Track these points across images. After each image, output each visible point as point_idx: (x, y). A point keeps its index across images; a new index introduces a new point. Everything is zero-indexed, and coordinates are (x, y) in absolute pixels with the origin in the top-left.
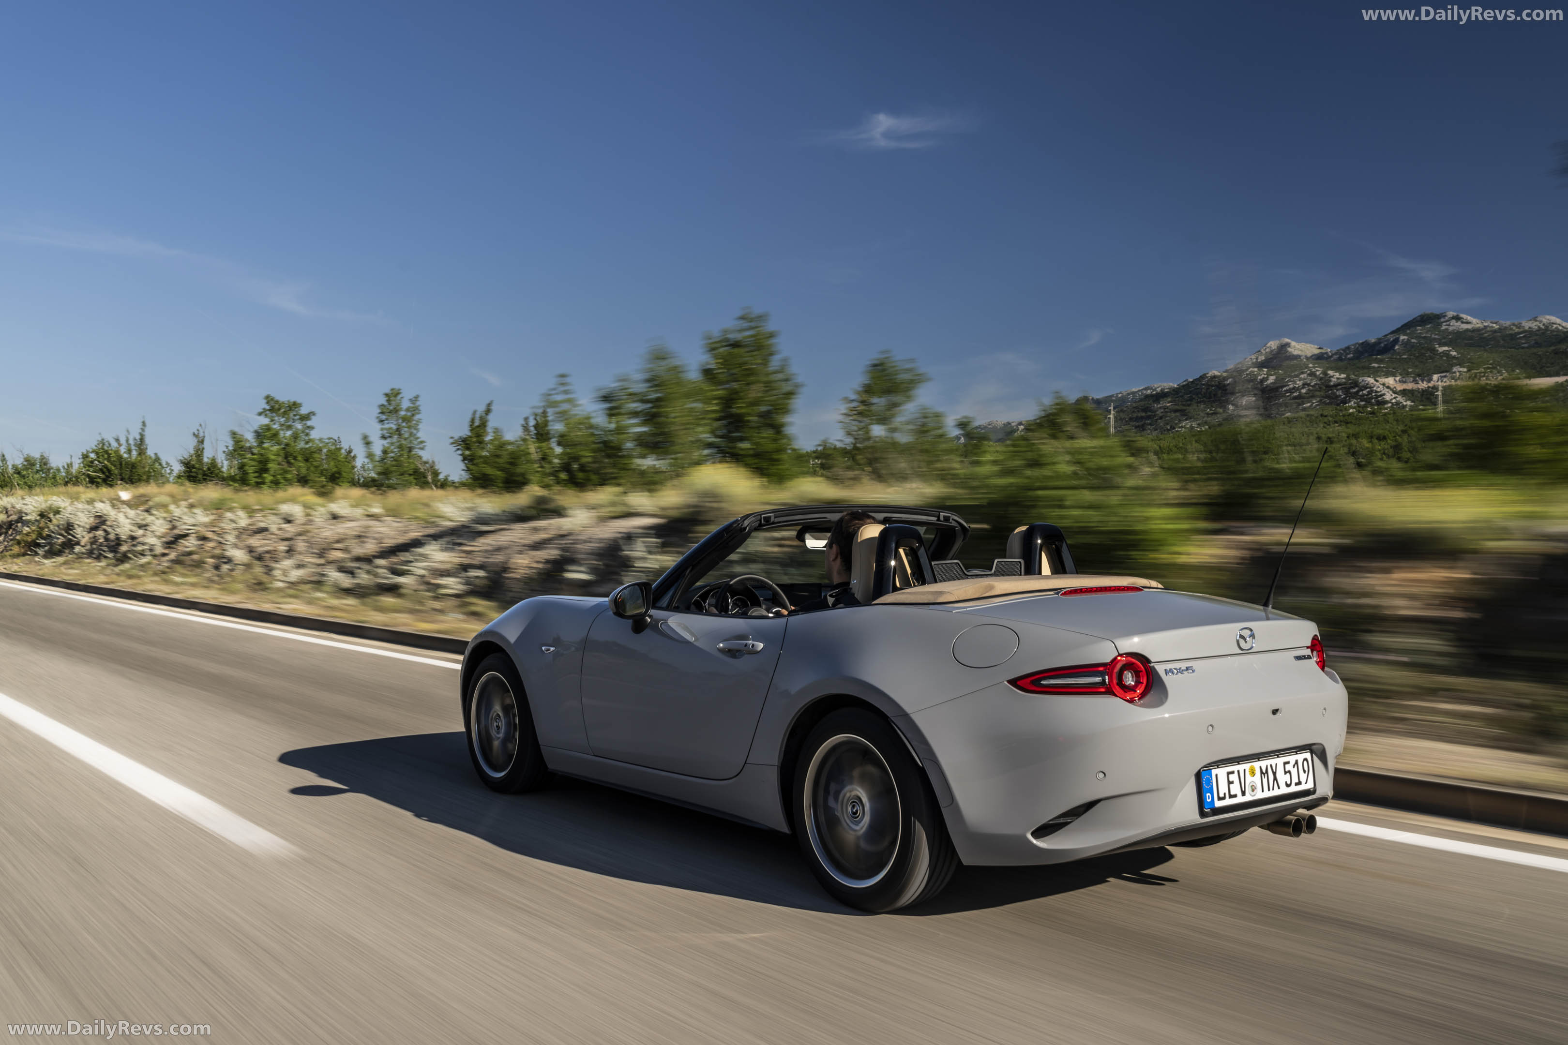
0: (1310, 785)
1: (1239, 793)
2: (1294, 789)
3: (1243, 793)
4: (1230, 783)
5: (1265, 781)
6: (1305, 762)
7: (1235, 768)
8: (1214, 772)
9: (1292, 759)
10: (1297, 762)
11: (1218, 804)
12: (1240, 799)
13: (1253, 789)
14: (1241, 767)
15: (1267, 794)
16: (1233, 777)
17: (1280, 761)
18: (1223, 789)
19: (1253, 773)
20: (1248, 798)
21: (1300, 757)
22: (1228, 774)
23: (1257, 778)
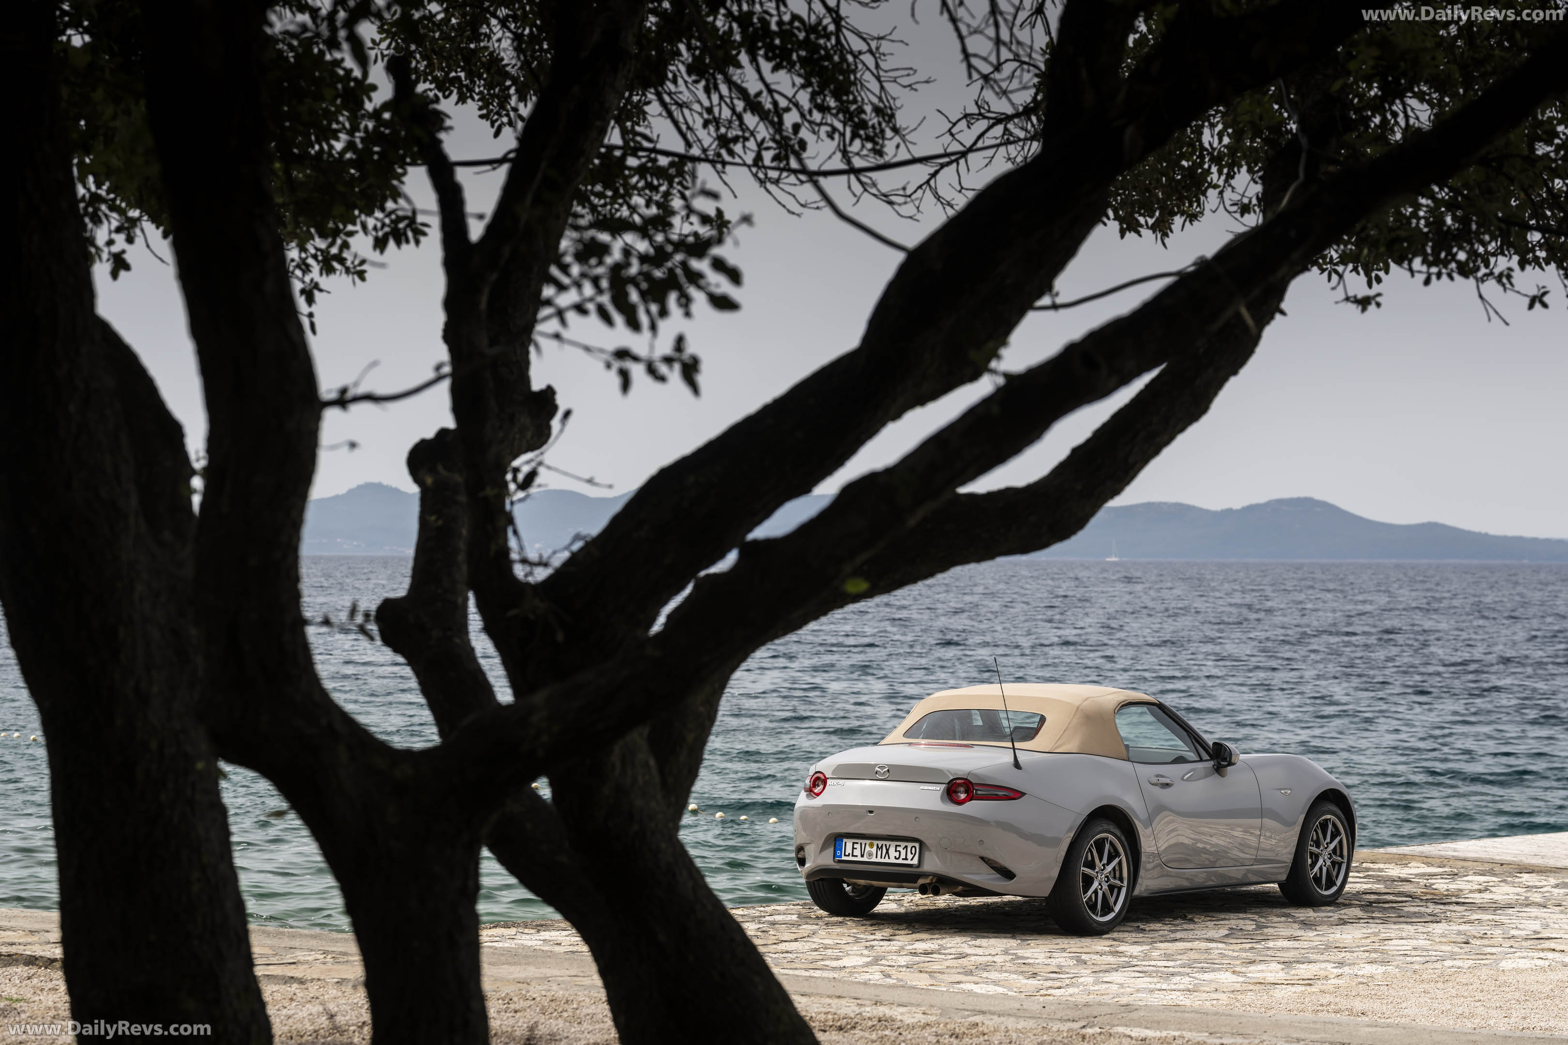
0: (915, 861)
1: (859, 855)
2: (900, 861)
3: (862, 856)
4: (853, 848)
5: (879, 853)
6: (913, 850)
7: (859, 841)
8: (845, 840)
9: (903, 844)
10: (906, 847)
11: (844, 858)
12: (859, 859)
13: (870, 855)
14: (863, 842)
15: (879, 860)
16: (855, 846)
17: (893, 844)
19: (871, 846)
20: (865, 859)
21: (910, 845)
22: (854, 843)
23: (874, 850)
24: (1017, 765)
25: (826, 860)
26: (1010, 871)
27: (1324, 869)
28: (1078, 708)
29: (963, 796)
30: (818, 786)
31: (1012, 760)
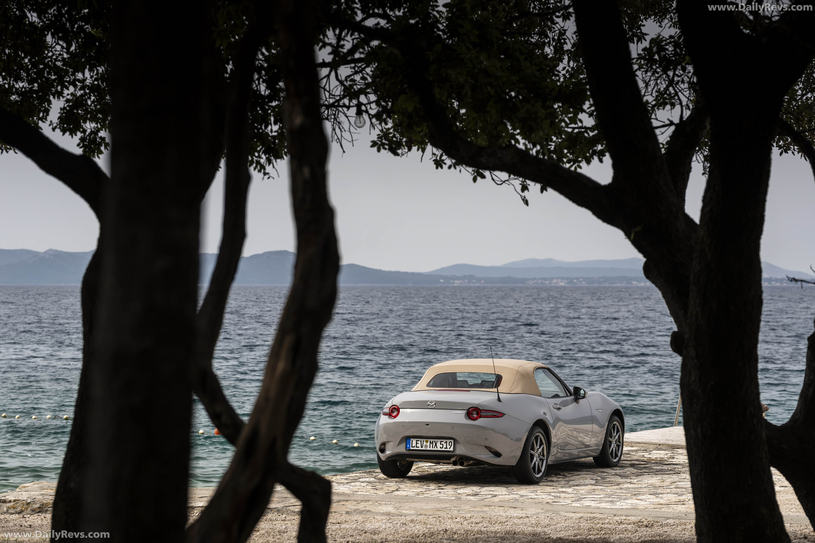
0: (452, 449)
1: (420, 447)
2: (443, 449)
3: (422, 447)
4: (417, 443)
5: (431, 445)
6: (450, 443)
7: (420, 440)
8: (411, 439)
9: (445, 441)
10: (446, 442)
11: (411, 448)
12: (420, 448)
13: (426, 446)
14: (422, 440)
15: (431, 449)
16: (418, 442)
17: (440, 440)
18: (414, 444)
19: (427, 442)
20: (423, 448)
21: (448, 441)
22: (417, 441)
23: (428, 444)
24: (499, 400)
25: (402, 449)
26: (499, 453)
27: (614, 449)
28: (517, 371)
29: (475, 416)
30: (394, 412)
31: (497, 397)
